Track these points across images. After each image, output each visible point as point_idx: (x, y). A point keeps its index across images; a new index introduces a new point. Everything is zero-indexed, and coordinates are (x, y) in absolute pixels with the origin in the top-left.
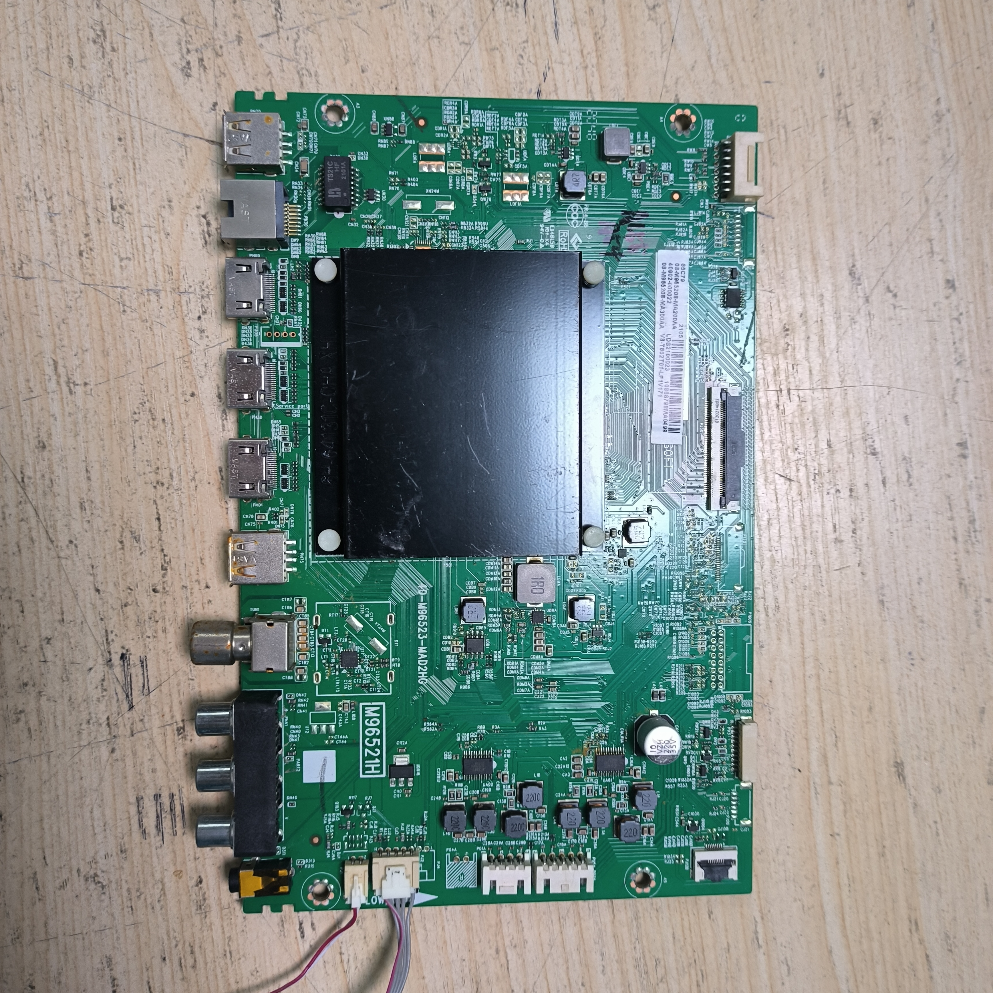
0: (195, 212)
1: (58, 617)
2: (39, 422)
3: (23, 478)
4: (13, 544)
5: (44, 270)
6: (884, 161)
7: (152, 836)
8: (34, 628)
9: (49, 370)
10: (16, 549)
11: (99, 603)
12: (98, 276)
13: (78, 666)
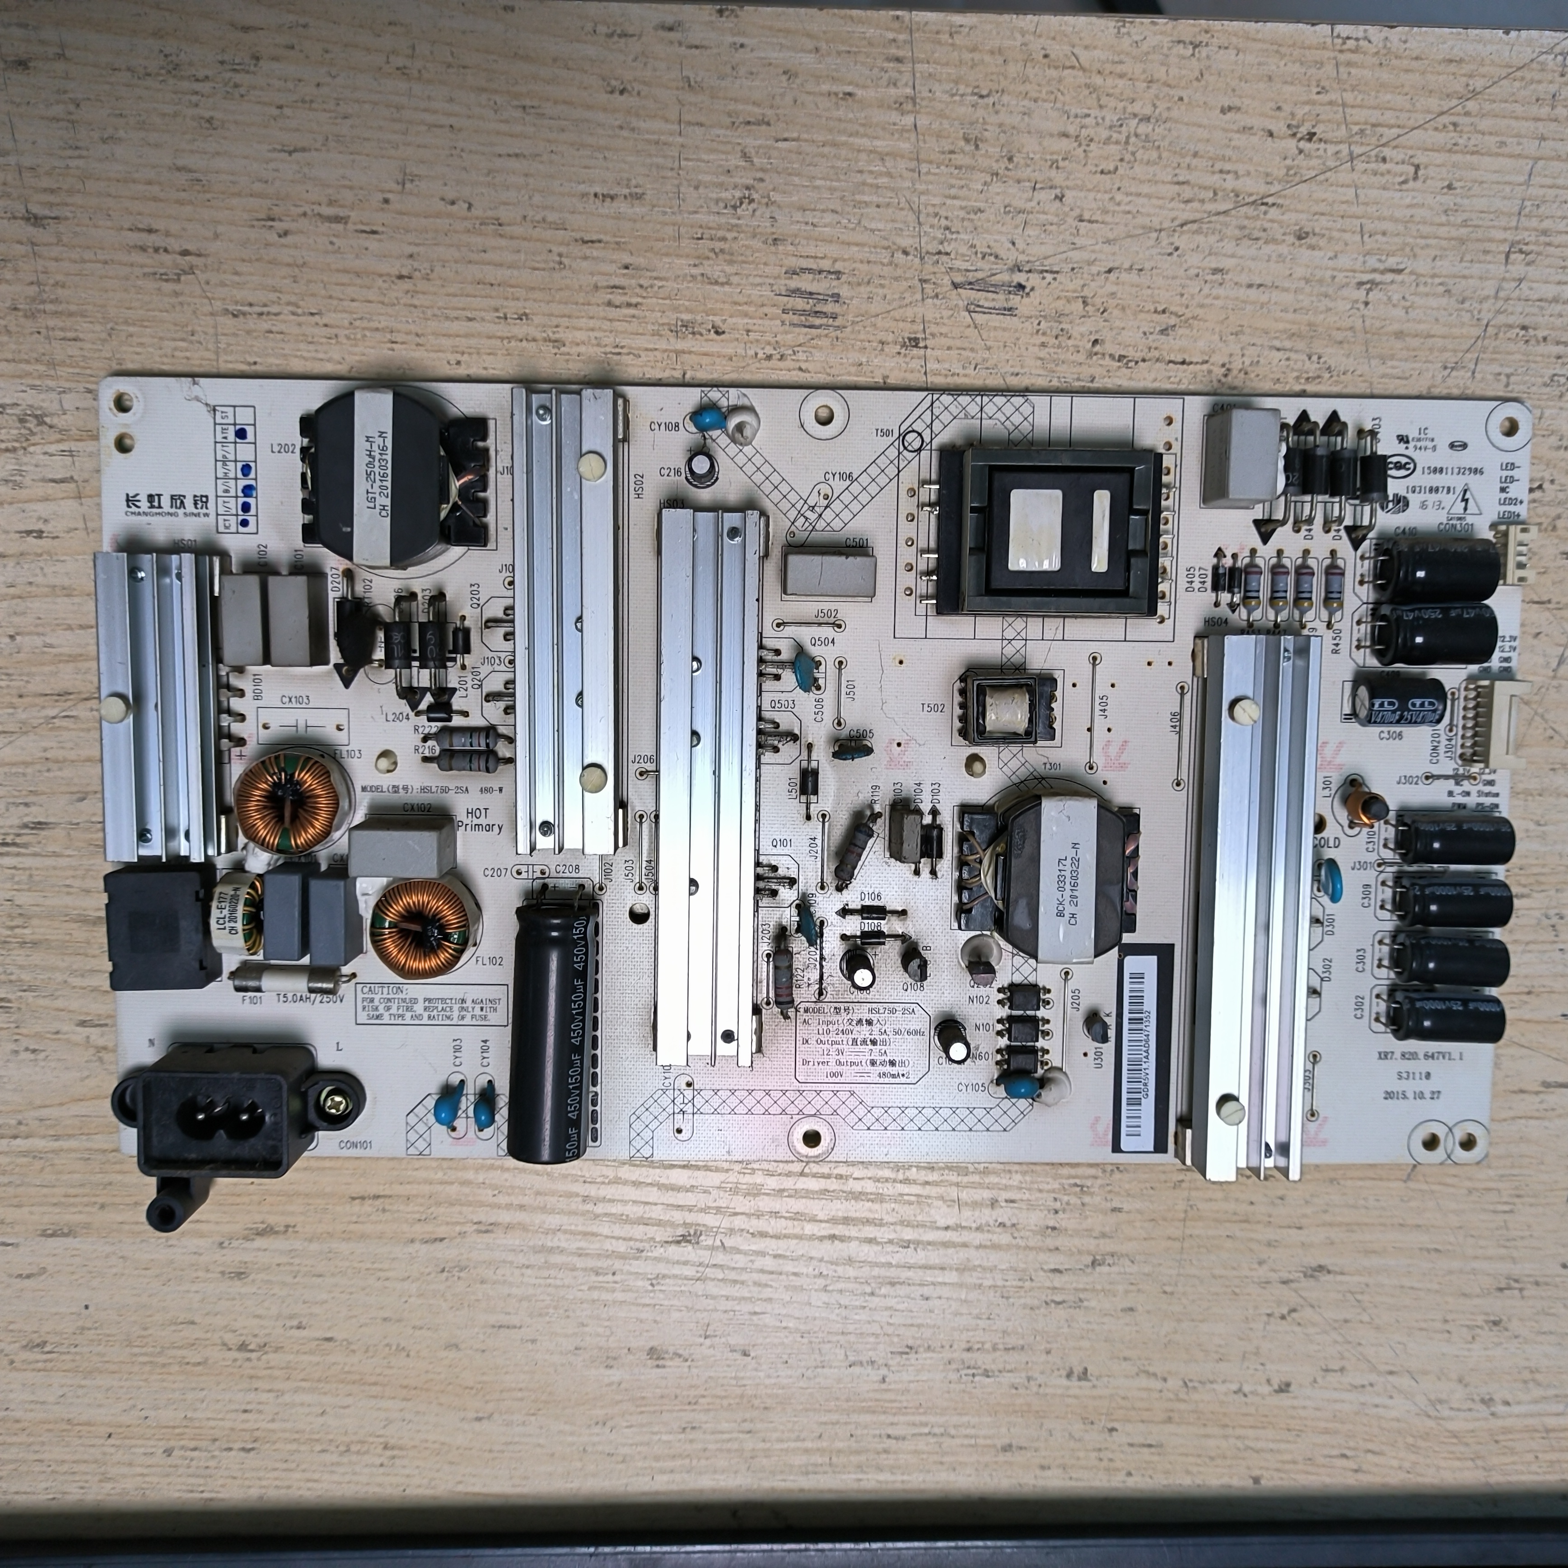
0: (1547, 476)
1: (1086, 216)
2: (1330, 239)
3: (1266, 204)
4: (1188, 177)
5: (1514, 280)
6: (1447, 1327)
7: (788, 282)
8: (1079, 182)
9: (1392, 262)
10: (1181, 179)
11: (1094, 269)
12: (1494, 344)
13: (1020, 230)
